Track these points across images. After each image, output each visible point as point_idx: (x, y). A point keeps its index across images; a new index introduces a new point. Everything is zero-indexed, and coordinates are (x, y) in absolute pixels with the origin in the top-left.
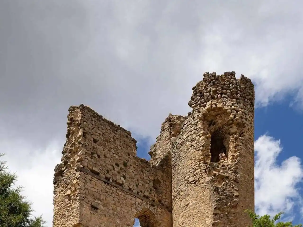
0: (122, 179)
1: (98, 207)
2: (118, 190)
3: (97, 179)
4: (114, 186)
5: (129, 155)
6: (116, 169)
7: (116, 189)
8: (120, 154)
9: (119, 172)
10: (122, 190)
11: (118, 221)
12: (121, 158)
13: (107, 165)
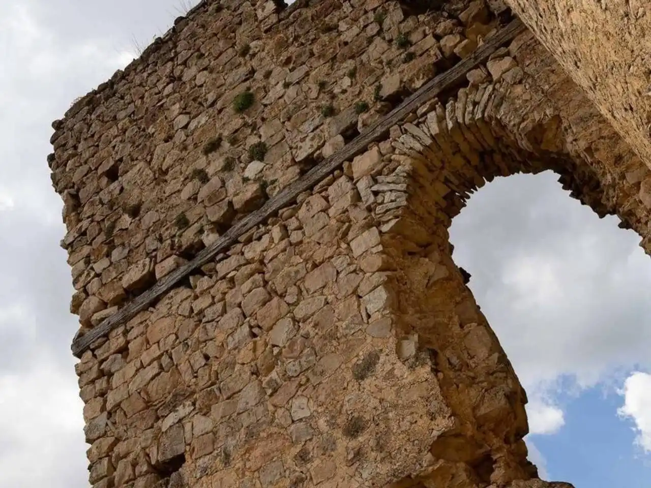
0: (253, 169)
1: (181, 449)
2: (249, 240)
3: (145, 309)
4: (225, 249)
5: (245, 51)
6: (210, 171)
7: (239, 246)
8: (211, 97)
9: (228, 166)
10: (264, 222)
11: (302, 407)
12: (219, 105)
13: (174, 201)
